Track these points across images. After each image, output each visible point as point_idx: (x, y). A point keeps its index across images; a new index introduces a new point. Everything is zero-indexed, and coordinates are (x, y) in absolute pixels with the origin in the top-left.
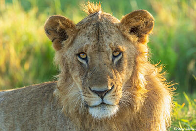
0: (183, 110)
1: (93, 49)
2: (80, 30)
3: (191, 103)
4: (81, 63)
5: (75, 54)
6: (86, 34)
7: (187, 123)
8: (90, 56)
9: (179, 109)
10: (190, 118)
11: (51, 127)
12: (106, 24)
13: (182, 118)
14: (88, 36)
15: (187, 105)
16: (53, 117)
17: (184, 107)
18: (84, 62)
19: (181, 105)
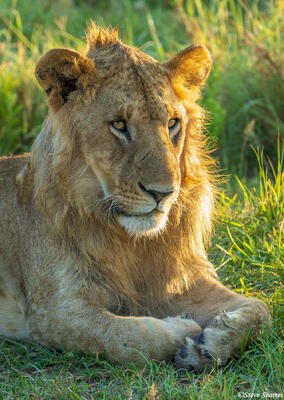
0: (234, 207)
1: (141, 114)
2: (106, 78)
3: (249, 195)
4: (117, 138)
5: (104, 122)
6: (120, 87)
7: (241, 228)
8: (137, 126)
9: (228, 205)
10: (246, 219)
11: (13, 234)
12: (148, 69)
13: (233, 220)
14: (125, 90)
15: (241, 198)
16: (18, 218)
17: (236, 201)
18: (122, 136)
19: (231, 197)
